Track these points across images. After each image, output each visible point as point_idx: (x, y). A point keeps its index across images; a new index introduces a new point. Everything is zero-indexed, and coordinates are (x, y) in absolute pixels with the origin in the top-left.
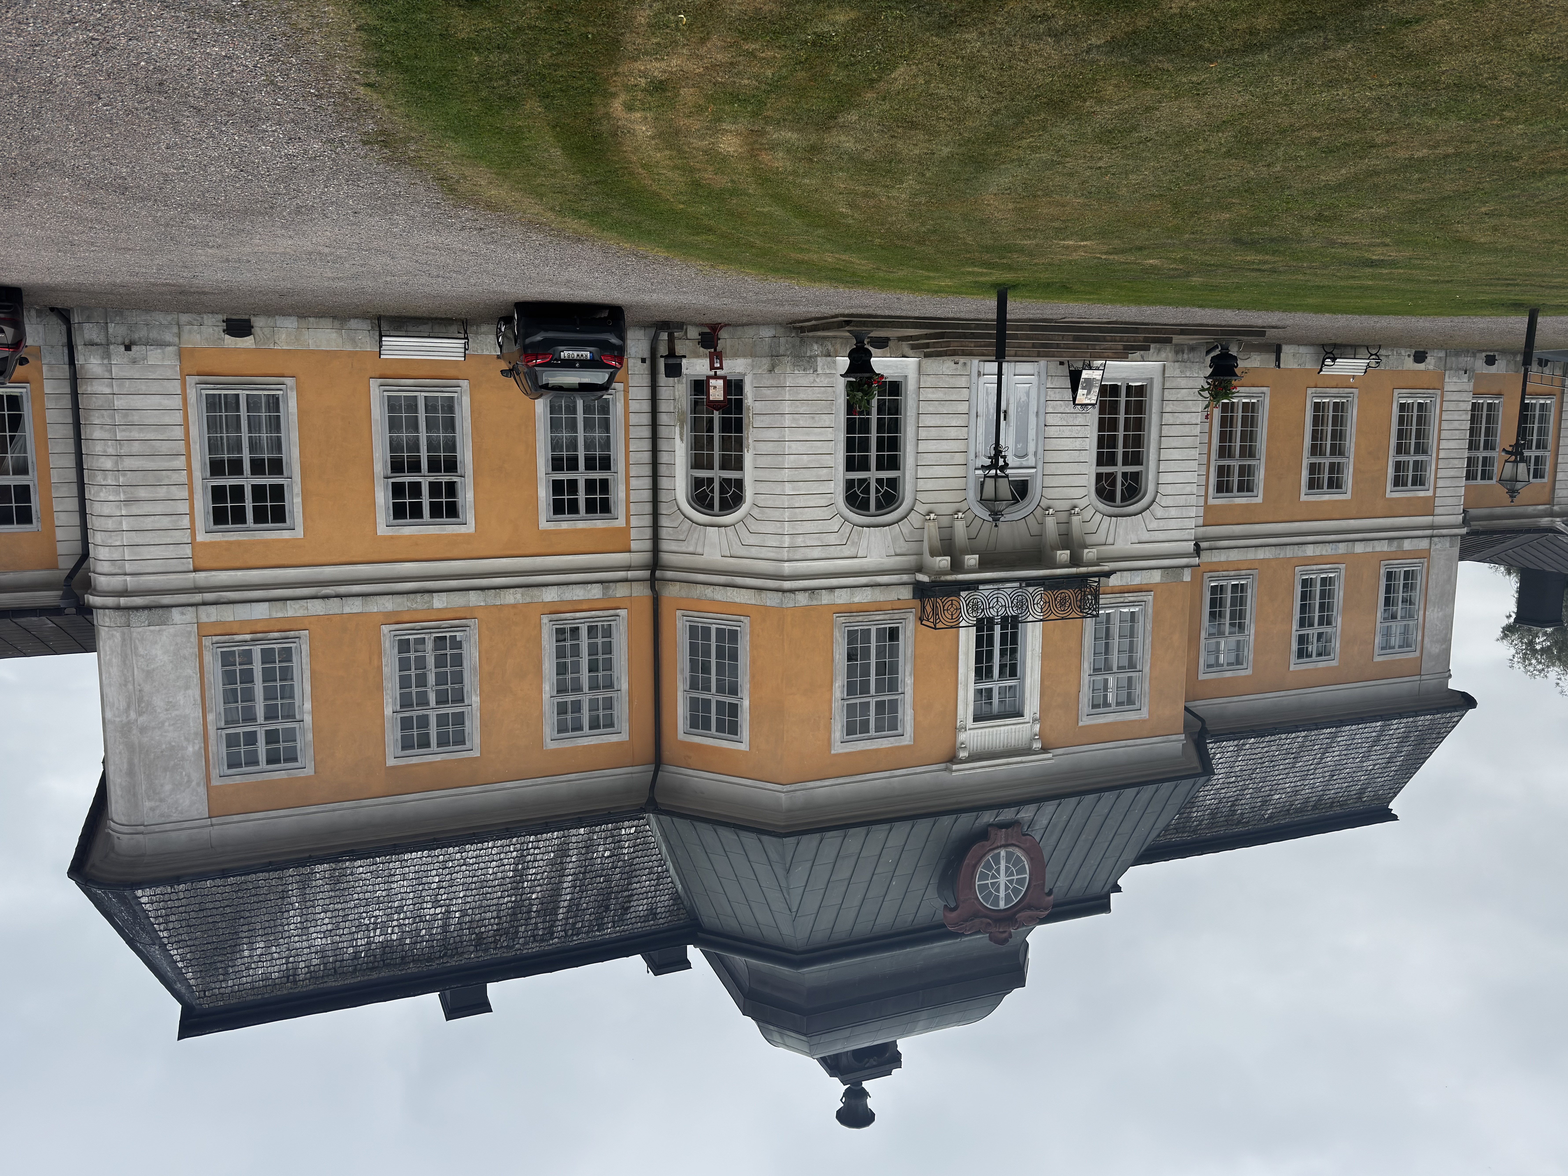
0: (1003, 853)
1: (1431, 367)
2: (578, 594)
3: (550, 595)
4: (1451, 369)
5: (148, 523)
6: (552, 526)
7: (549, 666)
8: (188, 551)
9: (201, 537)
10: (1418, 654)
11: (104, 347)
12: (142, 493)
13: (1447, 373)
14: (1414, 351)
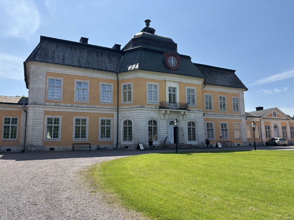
0: (173, 66)
1: (48, 147)
4: (40, 147)
6: (213, 122)
7: (212, 104)
8: (241, 122)
10: (48, 77)
13: (42, 145)
14: (54, 150)
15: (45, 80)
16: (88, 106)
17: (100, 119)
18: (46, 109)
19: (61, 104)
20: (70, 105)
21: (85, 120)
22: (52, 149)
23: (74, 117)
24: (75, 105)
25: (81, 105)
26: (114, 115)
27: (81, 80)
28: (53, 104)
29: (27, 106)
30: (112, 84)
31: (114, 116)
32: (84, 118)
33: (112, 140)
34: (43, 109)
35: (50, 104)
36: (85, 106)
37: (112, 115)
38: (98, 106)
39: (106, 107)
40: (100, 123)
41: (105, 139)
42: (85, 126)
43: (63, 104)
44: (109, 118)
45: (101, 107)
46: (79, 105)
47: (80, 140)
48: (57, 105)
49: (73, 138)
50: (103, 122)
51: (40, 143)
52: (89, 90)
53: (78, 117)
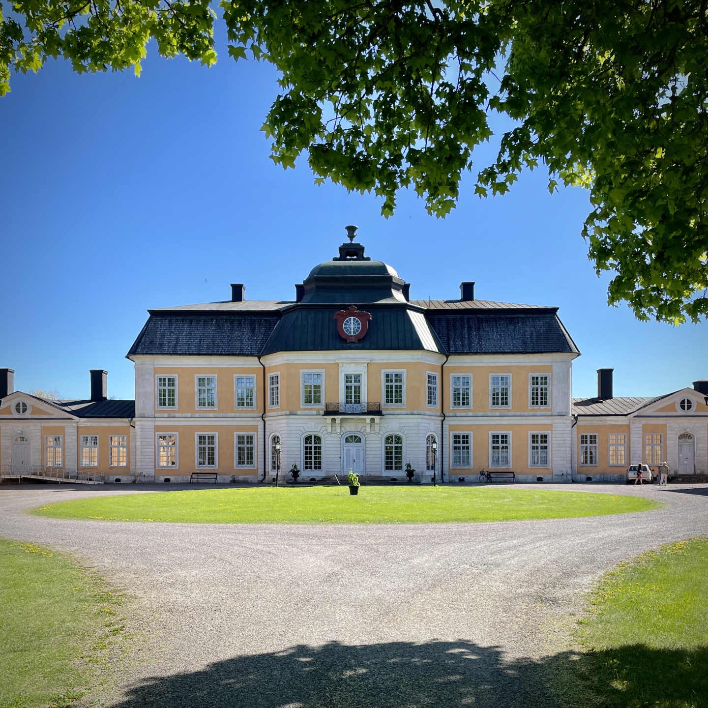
1: (161, 477)
2: (463, 414)
3: (470, 414)
4: (152, 477)
5: (561, 435)
6: (470, 432)
7: (471, 395)
8: (553, 429)
9: (550, 432)
10: (156, 375)
11: (567, 475)
12: (562, 442)
14: (171, 481)
15: (153, 380)
16: (217, 415)
17: (236, 434)
18: (157, 423)
19: (177, 415)
20: (189, 415)
21: (213, 437)
22: (167, 480)
23: (196, 433)
24: (197, 415)
25: (205, 415)
26: (259, 427)
27: (203, 375)
28: (166, 415)
29: (134, 419)
30: (255, 375)
31: (259, 430)
32: (211, 433)
33: (255, 468)
34: (152, 423)
35: (162, 415)
36: (212, 415)
37: (255, 428)
38: (233, 415)
39: (244, 415)
40: (236, 441)
41: (246, 467)
42: (213, 446)
43: (180, 415)
44: (250, 433)
45: (237, 415)
46: (202, 415)
47: (207, 468)
48: (172, 416)
49: (196, 465)
50: (241, 439)
51: (152, 472)
52: (216, 389)
53: (202, 433)
